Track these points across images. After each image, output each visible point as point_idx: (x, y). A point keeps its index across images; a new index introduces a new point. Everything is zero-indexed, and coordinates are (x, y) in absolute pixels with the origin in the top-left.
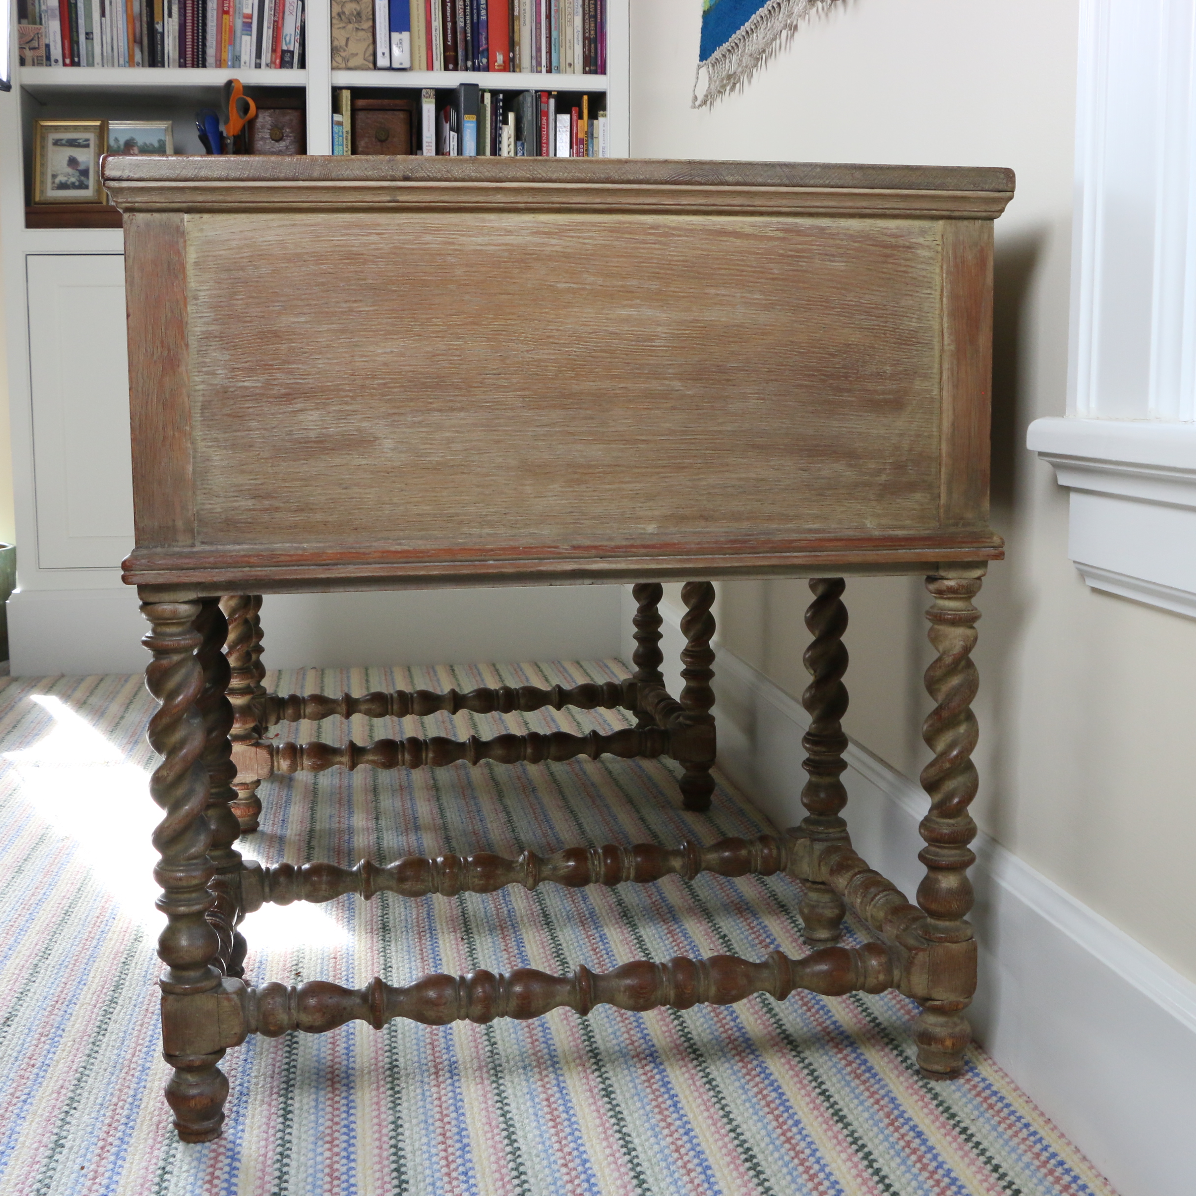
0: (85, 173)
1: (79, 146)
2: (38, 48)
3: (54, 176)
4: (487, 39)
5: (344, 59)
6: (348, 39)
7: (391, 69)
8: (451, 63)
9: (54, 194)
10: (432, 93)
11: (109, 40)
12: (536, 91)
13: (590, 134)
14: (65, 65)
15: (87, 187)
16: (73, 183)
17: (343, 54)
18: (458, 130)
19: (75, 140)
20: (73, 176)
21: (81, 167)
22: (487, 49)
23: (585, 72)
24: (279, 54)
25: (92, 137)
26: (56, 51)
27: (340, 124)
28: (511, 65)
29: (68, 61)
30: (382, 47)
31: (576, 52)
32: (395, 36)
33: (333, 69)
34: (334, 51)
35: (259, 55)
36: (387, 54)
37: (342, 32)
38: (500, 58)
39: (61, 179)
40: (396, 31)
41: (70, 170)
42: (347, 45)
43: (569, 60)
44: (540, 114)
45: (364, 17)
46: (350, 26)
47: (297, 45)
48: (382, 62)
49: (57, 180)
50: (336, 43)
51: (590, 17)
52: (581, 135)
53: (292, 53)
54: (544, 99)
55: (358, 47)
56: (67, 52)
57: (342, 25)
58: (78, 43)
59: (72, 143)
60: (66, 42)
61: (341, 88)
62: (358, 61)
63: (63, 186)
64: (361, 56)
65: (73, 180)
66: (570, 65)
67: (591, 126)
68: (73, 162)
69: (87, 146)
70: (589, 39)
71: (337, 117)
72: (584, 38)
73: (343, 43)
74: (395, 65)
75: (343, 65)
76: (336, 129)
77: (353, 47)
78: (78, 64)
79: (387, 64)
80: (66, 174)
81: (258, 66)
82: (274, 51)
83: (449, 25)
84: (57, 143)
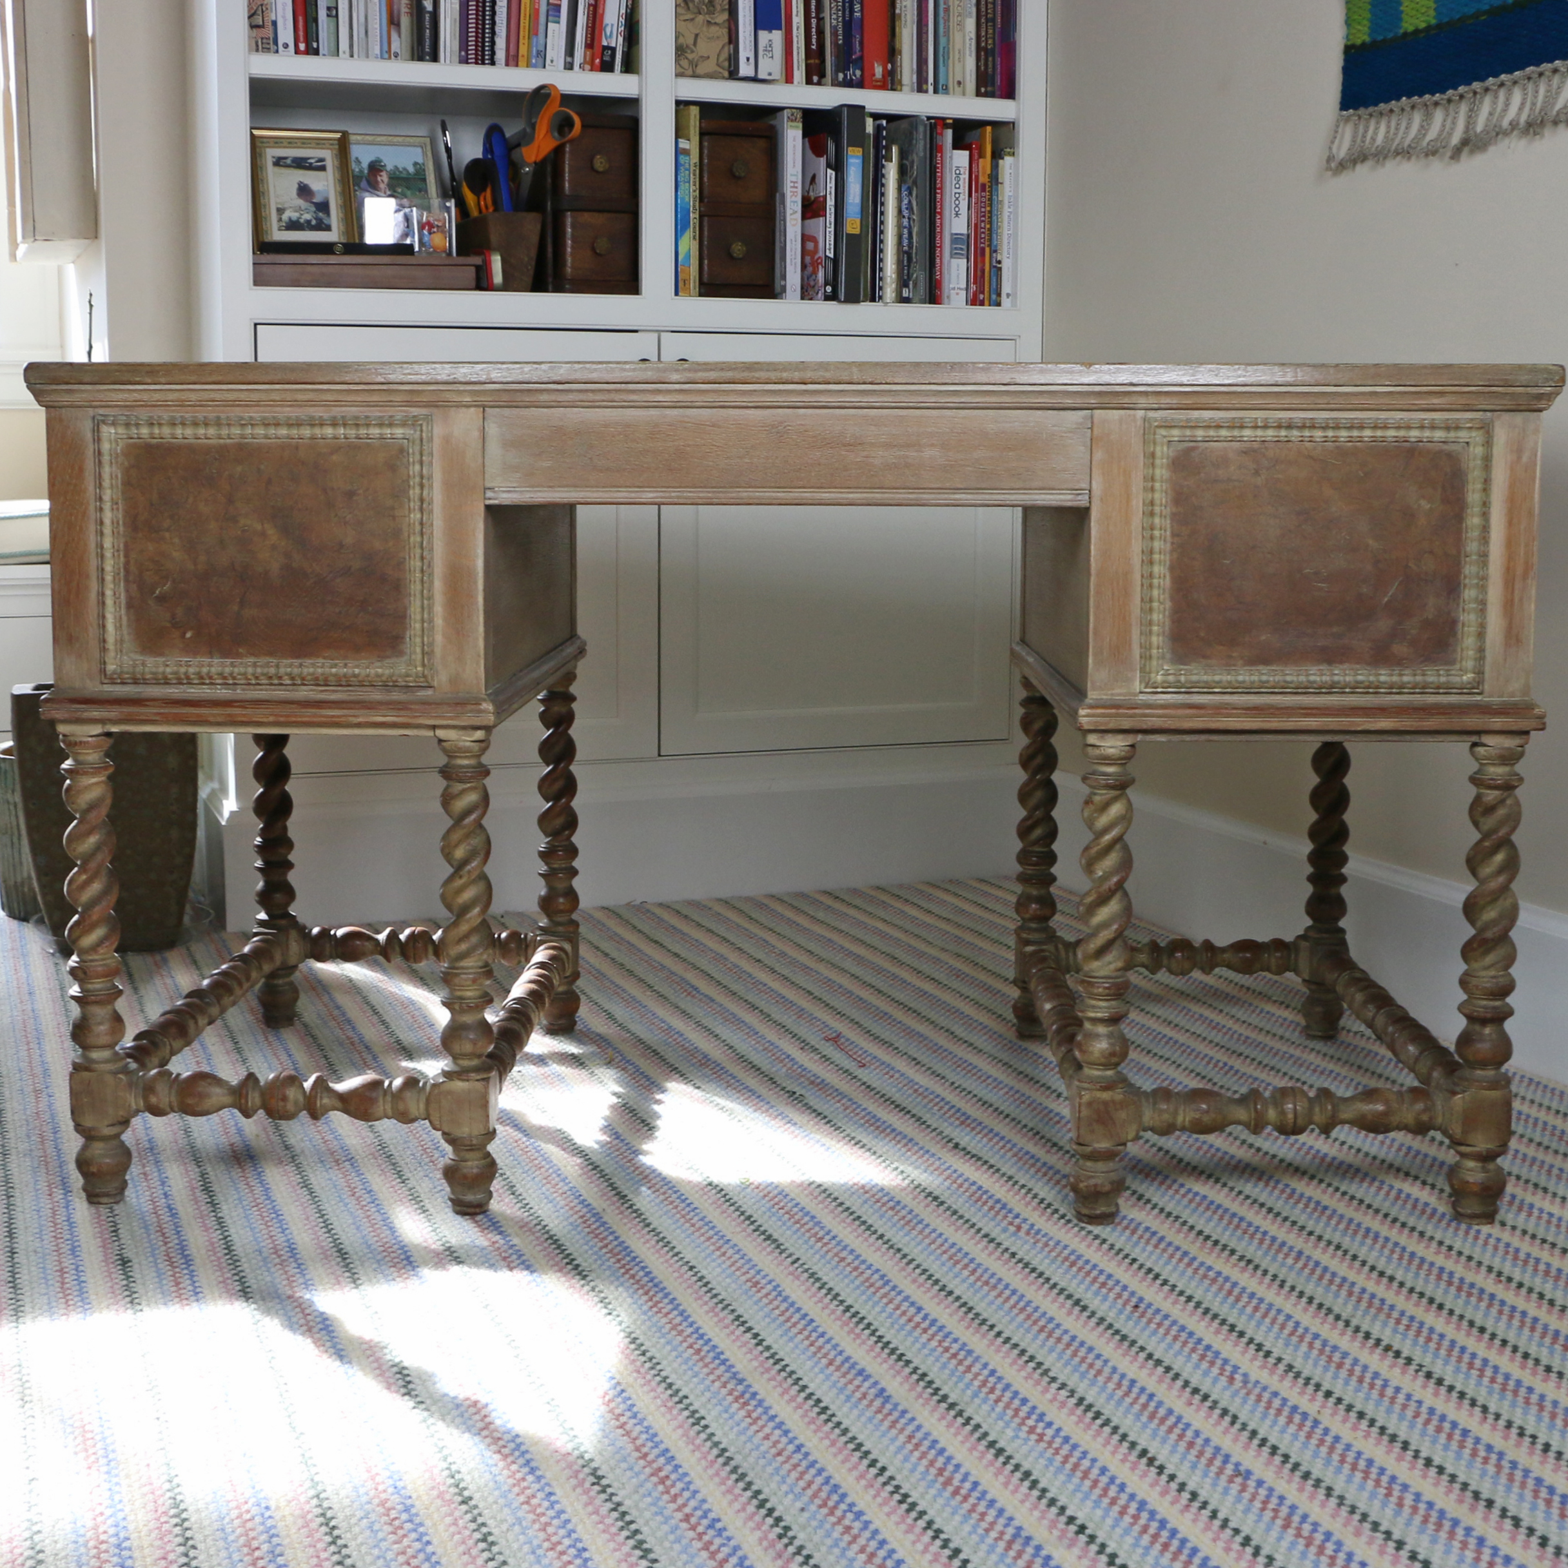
0: (323, 207)
1: (311, 168)
2: (263, 26)
3: (280, 211)
4: (861, 43)
5: (691, 62)
6: (697, 35)
7: (755, 80)
8: (815, 74)
9: (280, 236)
10: (799, 115)
11: (362, 19)
12: (929, 118)
13: (994, 179)
14: (297, 51)
15: (328, 228)
16: (308, 222)
17: (690, 56)
18: (838, 166)
19: (305, 159)
20: (307, 211)
21: (317, 199)
22: (861, 58)
23: (978, 94)
24: (597, 50)
25: (328, 156)
26: (286, 34)
27: (686, 152)
28: (890, 82)
29: (302, 46)
30: (746, 49)
31: (966, 66)
32: (764, 35)
33: (678, 75)
34: (680, 51)
35: (570, 50)
36: (752, 60)
37: (690, 24)
38: (879, 71)
39: (289, 215)
40: (764, 29)
41: (301, 202)
42: (695, 44)
43: (958, 78)
44: (935, 149)
45: (718, 7)
46: (700, 18)
47: (621, 39)
48: (745, 70)
49: (285, 217)
50: (681, 40)
51: (987, 20)
52: (982, 180)
53: (613, 50)
54: (939, 129)
55: (712, 46)
56: (301, 33)
57: (689, 16)
58: (316, 20)
59: (300, 164)
60: (301, 19)
61: (688, 103)
62: (710, 66)
63: (293, 225)
64: (713, 60)
65: (307, 216)
66: (959, 83)
67: (995, 167)
68: (304, 191)
69: (323, 168)
70: (986, 49)
71: (683, 144)
72: (979, 49)
73: (690, 41)
74: (761, 76)
75: (690, 72)
76: (682, 159)
77: (703, 48)
78: (316, 52)
79: (751, 74)
80: (298, 209)
81: (569, 66)
82: (589, 45)
83: (814, 22)
84: (279, 162)
